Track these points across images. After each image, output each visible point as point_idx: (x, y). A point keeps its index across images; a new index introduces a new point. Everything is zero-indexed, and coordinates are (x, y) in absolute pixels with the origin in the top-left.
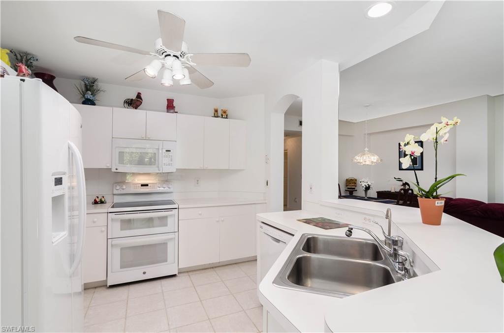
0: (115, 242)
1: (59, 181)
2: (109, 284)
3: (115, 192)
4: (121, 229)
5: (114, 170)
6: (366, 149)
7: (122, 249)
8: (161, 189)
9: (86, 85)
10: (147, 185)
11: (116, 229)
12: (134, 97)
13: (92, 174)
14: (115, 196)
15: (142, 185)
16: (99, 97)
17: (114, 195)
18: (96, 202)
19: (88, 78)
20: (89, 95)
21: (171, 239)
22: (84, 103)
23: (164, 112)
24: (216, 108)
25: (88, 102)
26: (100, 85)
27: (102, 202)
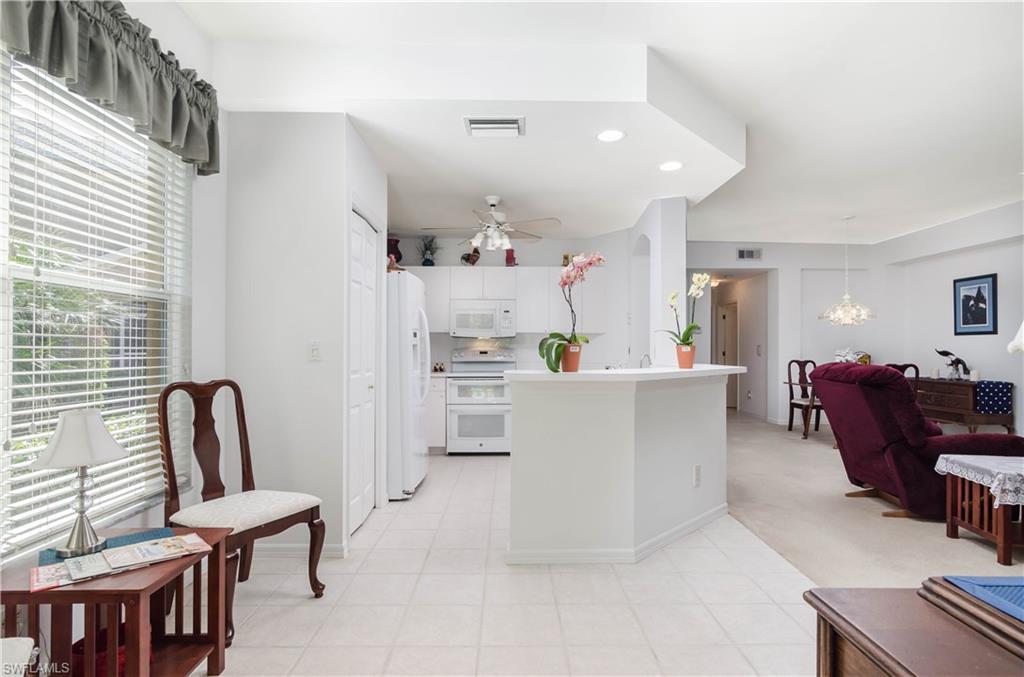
0: (453, 407)
1: (415, 335)
2: (449, 451)
3: (454, 360)
4: (459, 395)
5: (452, 334)
6: (847, 297)
7: (459, 417)
8: (499, 359)
9: (425, 245)
10: (486, 353)
11: (454, 394)
12: (471, 252)
13: (435, 337)
14: (454, 365)
15: (481, 353)
16: (438, 256)
17: (453, 363)
18: (436, 370)
19: (427, 237)
20: (428, 256)
21: (508, 411)
22: (424, 264)
23: (502, 265)
24: (566, 254)
25: (428, 263)
26: (439, 242)
27: (441, 370)
